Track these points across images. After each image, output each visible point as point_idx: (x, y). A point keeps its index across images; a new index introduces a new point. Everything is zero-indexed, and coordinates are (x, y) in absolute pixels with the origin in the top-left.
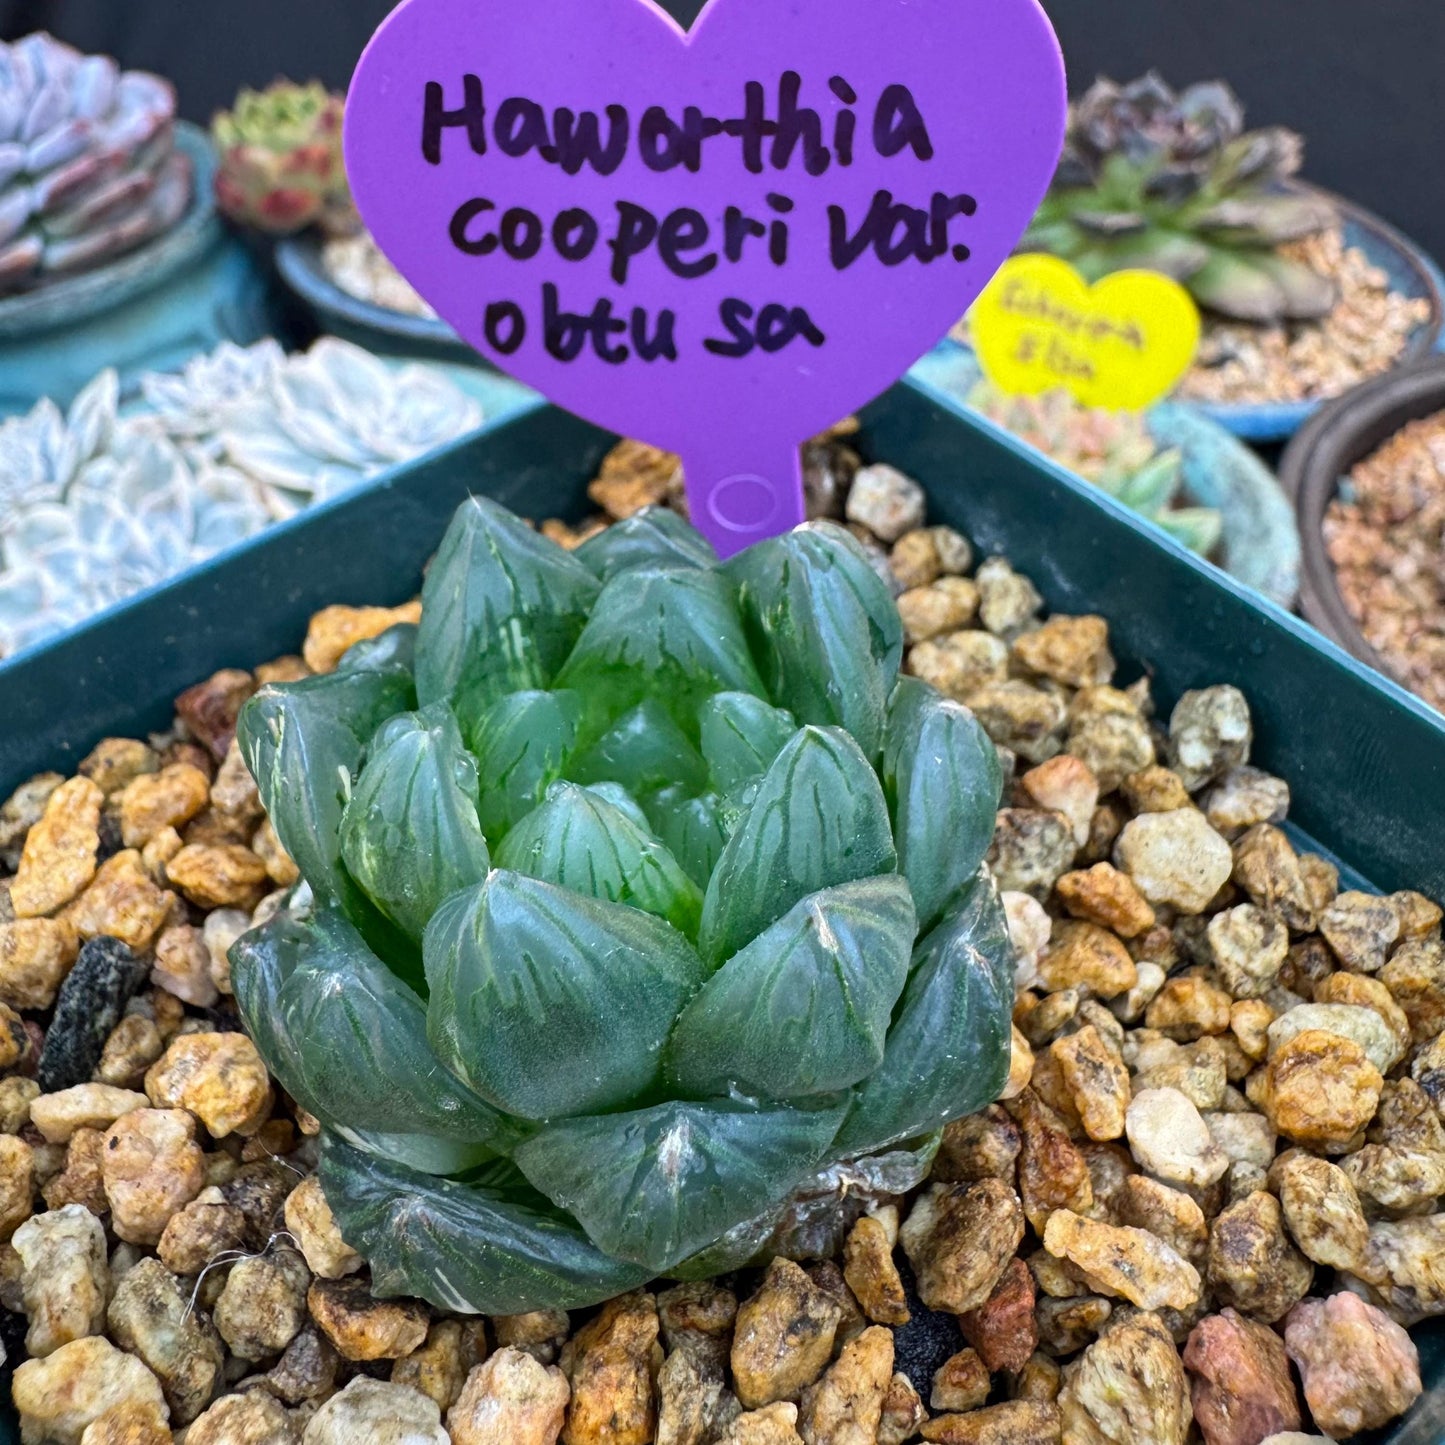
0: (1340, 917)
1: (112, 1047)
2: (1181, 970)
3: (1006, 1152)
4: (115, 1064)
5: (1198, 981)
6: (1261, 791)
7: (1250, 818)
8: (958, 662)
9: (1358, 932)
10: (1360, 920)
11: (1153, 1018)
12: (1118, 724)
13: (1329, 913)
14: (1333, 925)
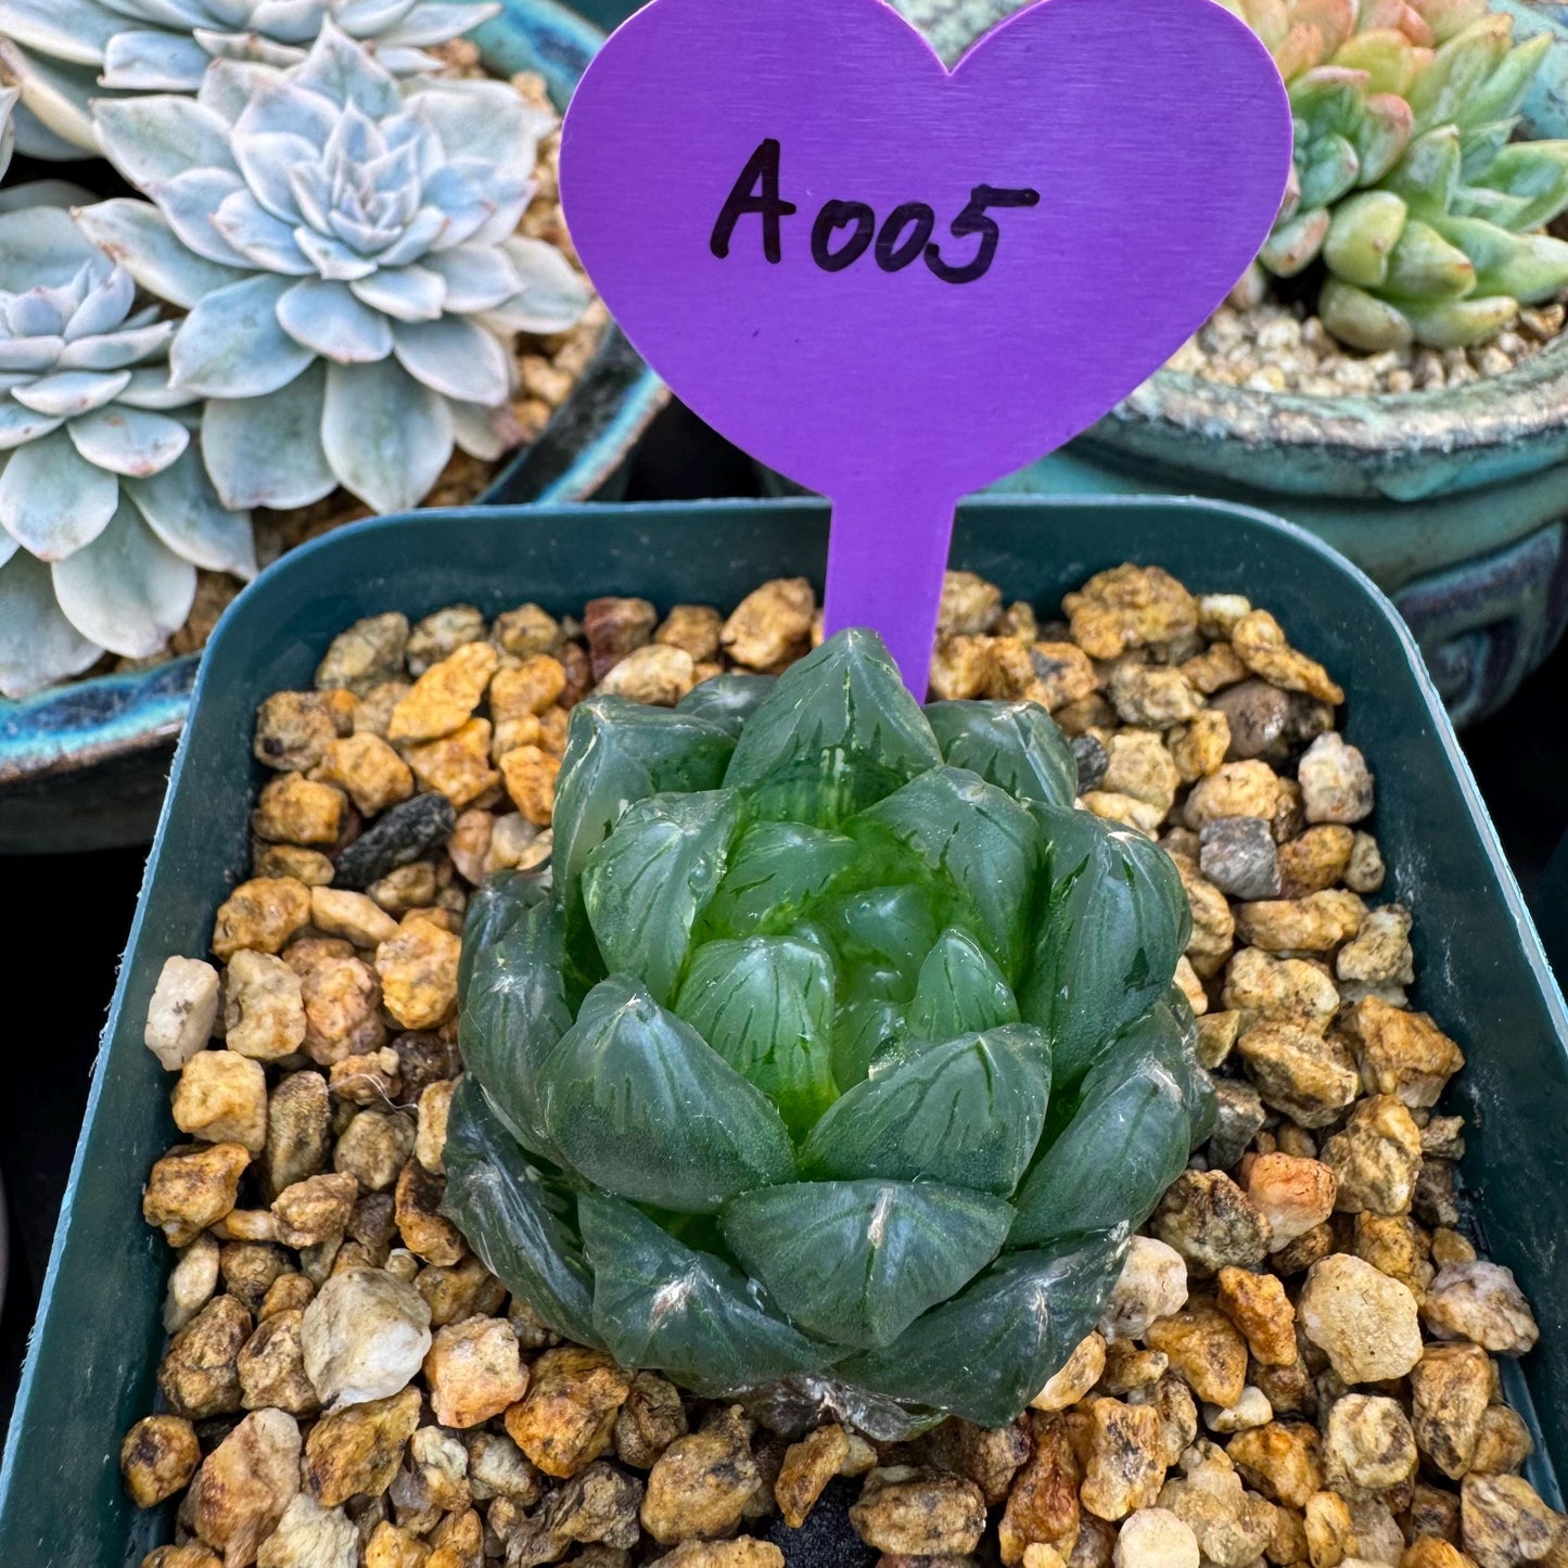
0: (1490, 1496)
1: (396, 877)
2: (1294, 1420)
3: (1009, 1456)
4: (387, 892)
5: (1299, 1444)
6: (1507, 1320)
7: (1476, 1335)
8: (1279, 988)
9: (1500, 1525)
10: (1509, 1513)
11: (1235, 1446)
12: (1389, 1153)
13: (1481, 1484)
14: (1478, 1497)
